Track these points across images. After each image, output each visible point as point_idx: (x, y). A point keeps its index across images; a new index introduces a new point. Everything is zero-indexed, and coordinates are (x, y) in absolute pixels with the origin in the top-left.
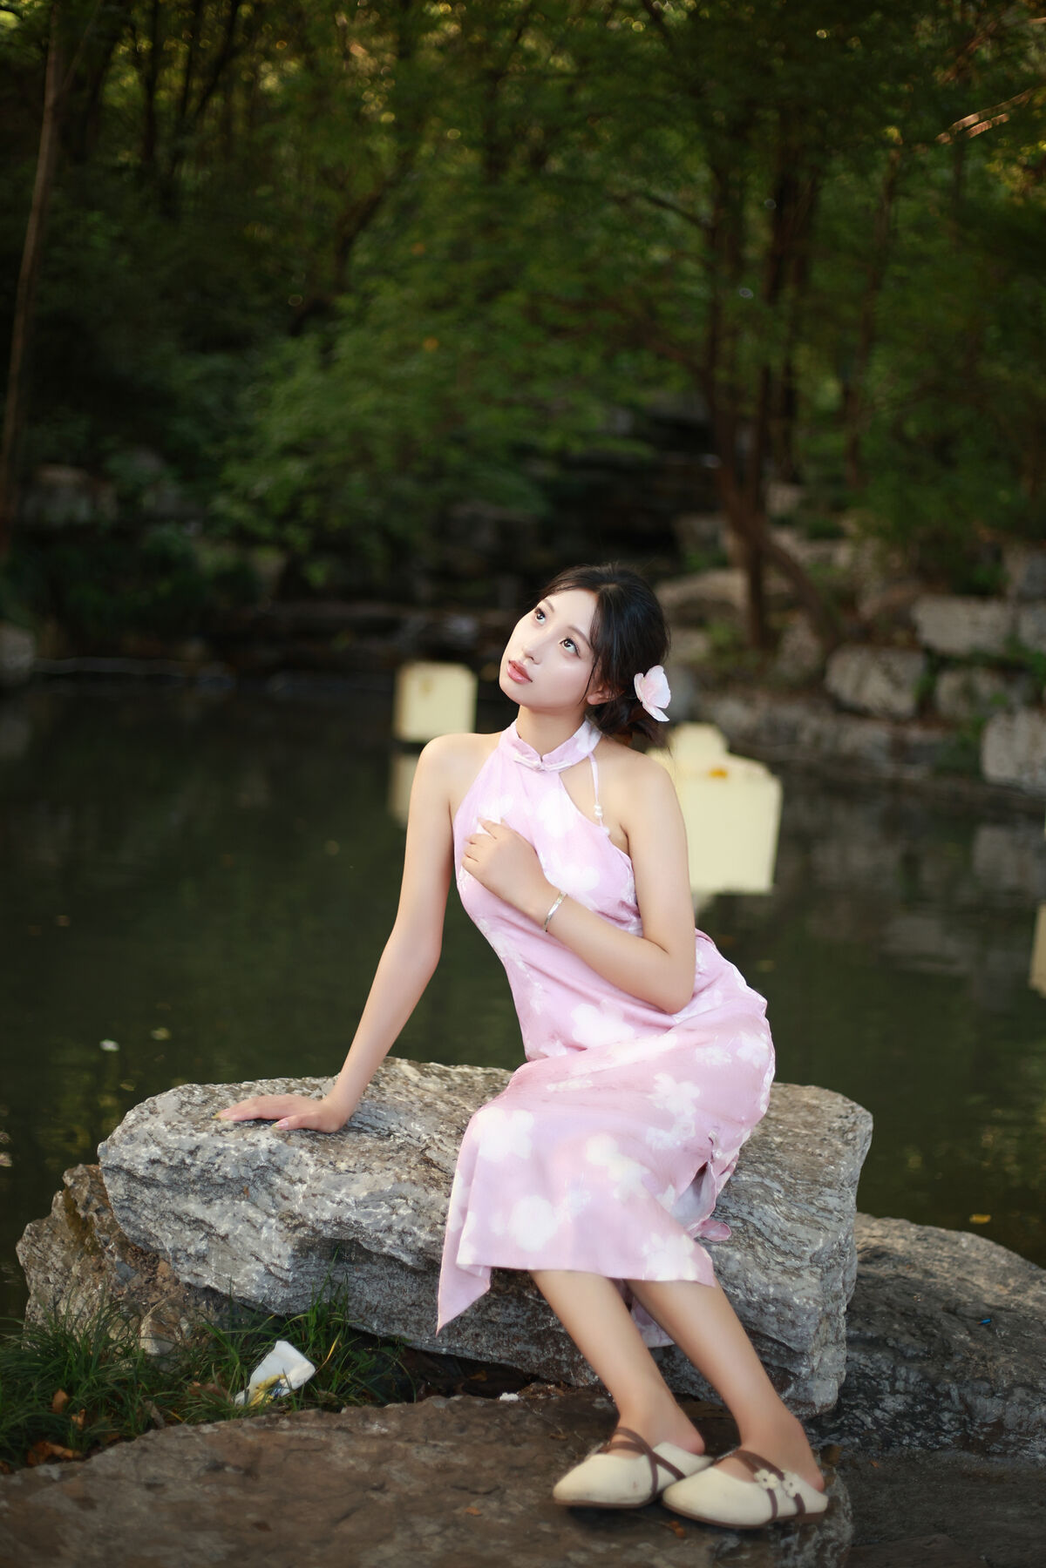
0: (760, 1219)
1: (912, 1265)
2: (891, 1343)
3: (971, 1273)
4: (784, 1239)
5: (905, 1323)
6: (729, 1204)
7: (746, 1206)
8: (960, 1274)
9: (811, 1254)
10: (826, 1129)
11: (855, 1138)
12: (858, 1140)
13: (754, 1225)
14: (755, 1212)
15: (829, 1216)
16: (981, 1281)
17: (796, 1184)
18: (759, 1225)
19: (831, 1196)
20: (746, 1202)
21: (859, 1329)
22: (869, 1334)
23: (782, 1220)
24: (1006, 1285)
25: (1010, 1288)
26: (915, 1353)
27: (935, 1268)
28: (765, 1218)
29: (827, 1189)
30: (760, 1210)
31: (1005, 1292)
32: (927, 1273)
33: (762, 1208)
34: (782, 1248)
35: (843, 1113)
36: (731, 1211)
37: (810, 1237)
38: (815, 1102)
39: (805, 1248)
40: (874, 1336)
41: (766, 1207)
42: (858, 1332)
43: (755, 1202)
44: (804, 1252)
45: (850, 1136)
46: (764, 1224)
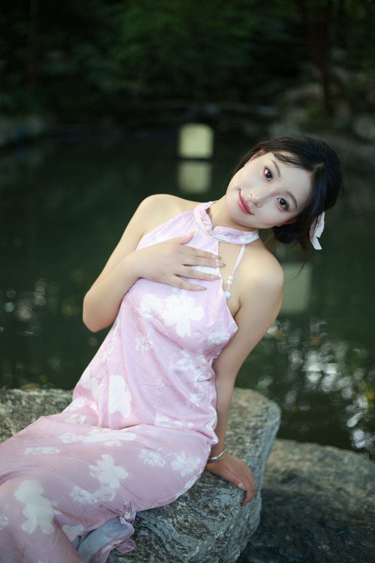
0: (161, 530)
1: (310, 483)
2: (281, 552)
3: (346, 482)
4: (173, 547)
5: (293, 535)
6: (143, 517)
7: (154, 520)
8: (339, 484)
9: (189, 559)
10: (244, 429)
11: (262, 433)
12: (264, 434)
13: (156, 535)
14: (158, 524)
15: (215, 518)
16: (350, 488)
17: (202, 488)
18: (160, 534)
19: (224, 494)
20: (154, 517)
21: (264, 542)
22: (269, 545)
23: (175, 530)
24: (364, 489)
25: (367, 492)
26: (294, 560)
27: (324, 483)
28: (164, 529)
29: (223, 489)
30: (161, 523)
31: (363, 495)
32: (318, 488)
33: (163, 522)
34: (171, 553)
35: (260, 413)
36: (144, 522)
37: (191, 545)
38: (245, 404)
39: (185, 555)
40: (273, 546)
41: (166, 521)
42: (262, 544)
43: (158, 518)
44: (185, 557)
45: (259, 432)
46: (163, 534)
